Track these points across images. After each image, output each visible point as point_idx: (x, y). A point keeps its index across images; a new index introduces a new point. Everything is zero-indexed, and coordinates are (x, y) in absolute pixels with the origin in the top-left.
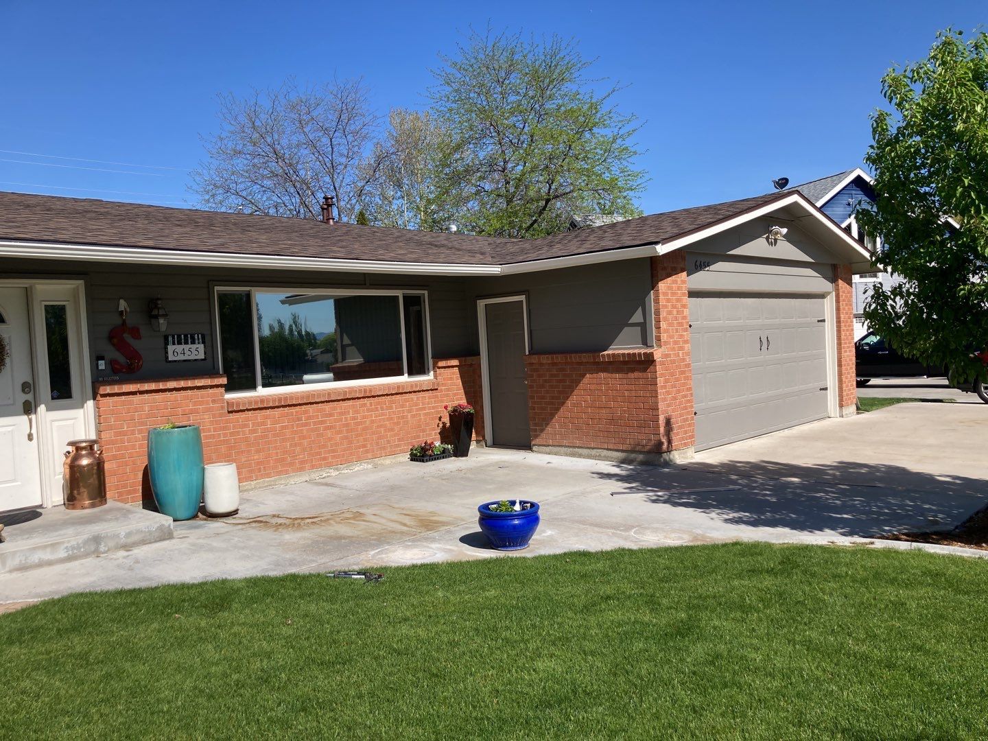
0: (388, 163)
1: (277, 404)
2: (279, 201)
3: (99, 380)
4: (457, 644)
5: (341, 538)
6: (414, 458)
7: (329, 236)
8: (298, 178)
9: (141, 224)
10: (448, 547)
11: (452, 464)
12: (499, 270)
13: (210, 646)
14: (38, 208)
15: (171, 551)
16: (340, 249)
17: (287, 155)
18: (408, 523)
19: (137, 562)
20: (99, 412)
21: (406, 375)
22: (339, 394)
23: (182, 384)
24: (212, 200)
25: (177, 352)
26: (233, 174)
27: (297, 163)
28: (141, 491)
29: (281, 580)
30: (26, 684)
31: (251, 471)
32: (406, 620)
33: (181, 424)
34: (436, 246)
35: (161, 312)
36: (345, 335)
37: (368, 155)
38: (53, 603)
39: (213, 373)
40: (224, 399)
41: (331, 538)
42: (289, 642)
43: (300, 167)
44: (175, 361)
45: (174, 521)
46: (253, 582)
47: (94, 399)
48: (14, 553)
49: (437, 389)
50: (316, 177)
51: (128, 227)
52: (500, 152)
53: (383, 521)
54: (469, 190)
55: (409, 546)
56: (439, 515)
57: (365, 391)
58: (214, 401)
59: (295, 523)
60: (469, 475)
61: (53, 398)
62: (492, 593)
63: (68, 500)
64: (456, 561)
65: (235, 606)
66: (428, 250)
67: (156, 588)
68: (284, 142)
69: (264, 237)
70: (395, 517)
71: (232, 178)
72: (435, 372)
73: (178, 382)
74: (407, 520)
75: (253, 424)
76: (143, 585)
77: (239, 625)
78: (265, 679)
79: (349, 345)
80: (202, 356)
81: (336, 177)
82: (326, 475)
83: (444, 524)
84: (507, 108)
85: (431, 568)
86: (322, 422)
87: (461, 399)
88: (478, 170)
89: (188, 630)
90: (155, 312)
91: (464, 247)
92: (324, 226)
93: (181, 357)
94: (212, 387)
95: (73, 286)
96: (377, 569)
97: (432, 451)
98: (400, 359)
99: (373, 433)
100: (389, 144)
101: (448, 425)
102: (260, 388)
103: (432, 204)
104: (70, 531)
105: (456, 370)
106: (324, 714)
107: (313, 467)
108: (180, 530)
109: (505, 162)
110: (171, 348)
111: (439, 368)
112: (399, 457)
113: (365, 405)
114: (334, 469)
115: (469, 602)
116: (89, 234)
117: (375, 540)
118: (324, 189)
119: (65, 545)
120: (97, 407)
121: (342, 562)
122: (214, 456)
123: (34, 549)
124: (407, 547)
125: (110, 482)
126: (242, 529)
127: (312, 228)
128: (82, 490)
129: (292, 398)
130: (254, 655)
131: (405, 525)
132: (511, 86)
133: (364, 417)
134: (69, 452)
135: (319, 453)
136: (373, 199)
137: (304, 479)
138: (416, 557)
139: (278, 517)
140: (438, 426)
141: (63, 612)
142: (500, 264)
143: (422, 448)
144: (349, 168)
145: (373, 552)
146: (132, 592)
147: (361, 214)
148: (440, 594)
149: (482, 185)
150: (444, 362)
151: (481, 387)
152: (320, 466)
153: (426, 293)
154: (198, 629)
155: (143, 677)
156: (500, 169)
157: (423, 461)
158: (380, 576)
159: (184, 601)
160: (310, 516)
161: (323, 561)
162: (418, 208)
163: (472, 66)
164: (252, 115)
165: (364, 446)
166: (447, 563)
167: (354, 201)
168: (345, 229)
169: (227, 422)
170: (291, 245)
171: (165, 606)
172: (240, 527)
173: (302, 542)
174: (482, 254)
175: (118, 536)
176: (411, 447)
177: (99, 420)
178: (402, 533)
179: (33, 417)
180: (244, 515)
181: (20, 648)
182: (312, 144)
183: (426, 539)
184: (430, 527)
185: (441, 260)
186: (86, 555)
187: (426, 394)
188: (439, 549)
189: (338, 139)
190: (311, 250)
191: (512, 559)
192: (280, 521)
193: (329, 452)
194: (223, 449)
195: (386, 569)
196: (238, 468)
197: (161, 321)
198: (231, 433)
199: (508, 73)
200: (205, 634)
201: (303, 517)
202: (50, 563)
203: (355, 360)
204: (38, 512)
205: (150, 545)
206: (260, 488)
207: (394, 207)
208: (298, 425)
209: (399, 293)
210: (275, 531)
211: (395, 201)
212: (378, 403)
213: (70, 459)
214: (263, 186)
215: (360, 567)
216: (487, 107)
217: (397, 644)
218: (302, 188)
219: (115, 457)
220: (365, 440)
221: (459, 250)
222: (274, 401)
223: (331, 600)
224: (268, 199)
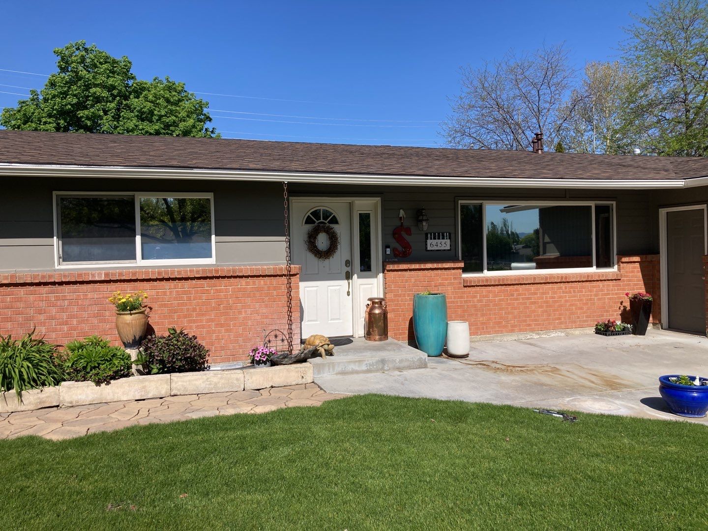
0: (582, 104)
1: (497, 283)
2: (499, 138)
3: (386, 261)
4: (642, 483)
5: (542, 385)
6: (598, 332)
7: (539, 162)
8: (513, 122)
9: (414, 159)
10: (630, 405)
11: (631, 340)
12: (683, 183)
13: (454, 445)
14: (357, 153)
15: (426, 376)
16: (549, 172)
17: (506, 106)
18: (595, 381)
19: (406, 380)
20: (385, 281)
21: (595, 267)
22: (542, 279)
23: (435, 266)
24: (453, 141)
25: (434, 244)
26: (468, 122)
27: (513, 110)
28: (407, 333)
29: (501, 408)
30: (347, 445)
31: (478, 329)
32: (597, 455)
33: (433, 292)
34: (624, 166)
35: (425, 218)
36: (546, 235)
37: (566, 100)
38: (359, 397)
39: (455, 259)
40: (461, 278)
41: (535, 383)
42: (508, 454)
43: (515, 113)
44: (432, 250)
45: (428, 356)
46: (482, 407)
47: (383, 272)
48: (339, 363)
49: (620, 280)
50: (526, 120)
51: (407, 162)
52: (682, 86)
53: (575, 377)
54: (650, 119)
55: (597, 398)
56: (622, 379)
57: (562, 278)
58: (455, 278)
59: (509, 369)
60: (646, 350)
61: (361, 271)
62: (673, 449)
63: (367, 335)
64: (639, 417)
65: (469, 420)
66: (618, 171)
67: (418, 399)
68: (504, 96)
69: (494, 165)
70: (584, 375)
71: (467, 125)
72: (619, 266)
73: (433, 265)
74: (593, 378)
75: (480, 296)
76: (411, 396)
77: (473, 434)
78: (492, 475)
79: (548, 243)
80: (448, 247)
81: (541, 118)
82: (530, 337)
83: (626, 386)
84: (690, 49)
85: (618, 419)
86: (528, 299)
87: (641, 288)
88: (661, 103)
89: (439, 431)
90: (421, 218)
91: (648, 166)
92: (534, 155)
93: (435, 248)
94: (454, 269)
95: (375, 201)
96: (572, 413)
97: (614, 328)
98: (590, 254)
99: (567, 310)
100: (584, 90)
101: (628, 308)
102: (485, 271)
103: (617, 133)
104: (368, 354)
105: (637, 265)
106: (536, 511)
107: (520, 330)
108: (432, 362)
109: (686, 94)
110: (429, 241)
111: (623, 263)
112: (586, 330)
113: (561, 288)
114: (536, 334)
115: (652, 452)
116: (385, 168)
117: (569, 390)
118: (531, 128)
119: (366, 362)
120: (385, 278)
121: (544, 403)
122: (453, 316)
123: (350, 362)
124: (595, 400)
125: (391, 325)
126: (472, 368)
127: (526, 157)
128: (375, 329)
129: (507, 280)
130: (484, 457)
131: (593, 382)
132: (694, 31)
133: (560, 297)
134: (368, 305)
135: (525, 321)
136: (568, 133)
137: (514, 339)
138: (604, 408)
139: (496, 363)
140: (620, 309)
141: (366, 404)
142: (684, 179)
143: (606, 325)
144: (551, 111)
145: (568, 399)
146: (404, 399)
147: (559, 145)
148: (626, 441)
149: (664, 114)
150: (627, 258)
151: (659, 280)
152: (526, 330)
153: (614, 203)
154: (446, 431)
155: (413, 455)
156: (681, 100)
157: (606, 335)
158: (575, 418)
159: (436, 411)
160: (519, 366)
161: (530, 399)
162: (605, 138)
163: (659, 19)
164: (483, 79)
165: (559, 319)
166: (631, 418)
167: (553, 135)
168: (550, 157)
169: (463, 293)
170: (512, 170)
171: (425, 412)
172: (470, 366)
173: (514, 383)
174: (666, 171)
175: (395, 361)
176: (596, 323)
177: (385, 286)
178: (591, 388)
179: (350, 281)
180: (473, 359)
181: (344, 423)
182: (525, 97)
183: (612, 396)
184: (613, 387)
185: (630, 177)
186: (377, 371)
187: (610, 283)
188: (621, 405)
189: (543, 90)
190: (528, 173)
191: (690, 424)
192: (498, 366)
193: (533, 320)
194: (459, 311)
195: (579, 413)
196: (470, 325)
197: (424, 224)
198: (465, 301)
199: (692, 21)
200: (451, 436)
201: (514, 365)
202: (357, 372)
203: (553, 254)
204: (351, 340)
205: (413, 370)
206: (483, 341)
207: (585, 138)
208: (511, 299)
209: (592, 204)
210: (494, 373)
211: (586, 133)
212: (572, 287)
213: (369, 309)
214: (488, 129)
215: (559, 409)
216: (672, 51)
217: (591, 472)
218: (516, 129)
219: (393, 310)
220: (560, 314)
221: (644, 168)
222: (495, 280)
223: (538, 429)
224: (491, 138)
